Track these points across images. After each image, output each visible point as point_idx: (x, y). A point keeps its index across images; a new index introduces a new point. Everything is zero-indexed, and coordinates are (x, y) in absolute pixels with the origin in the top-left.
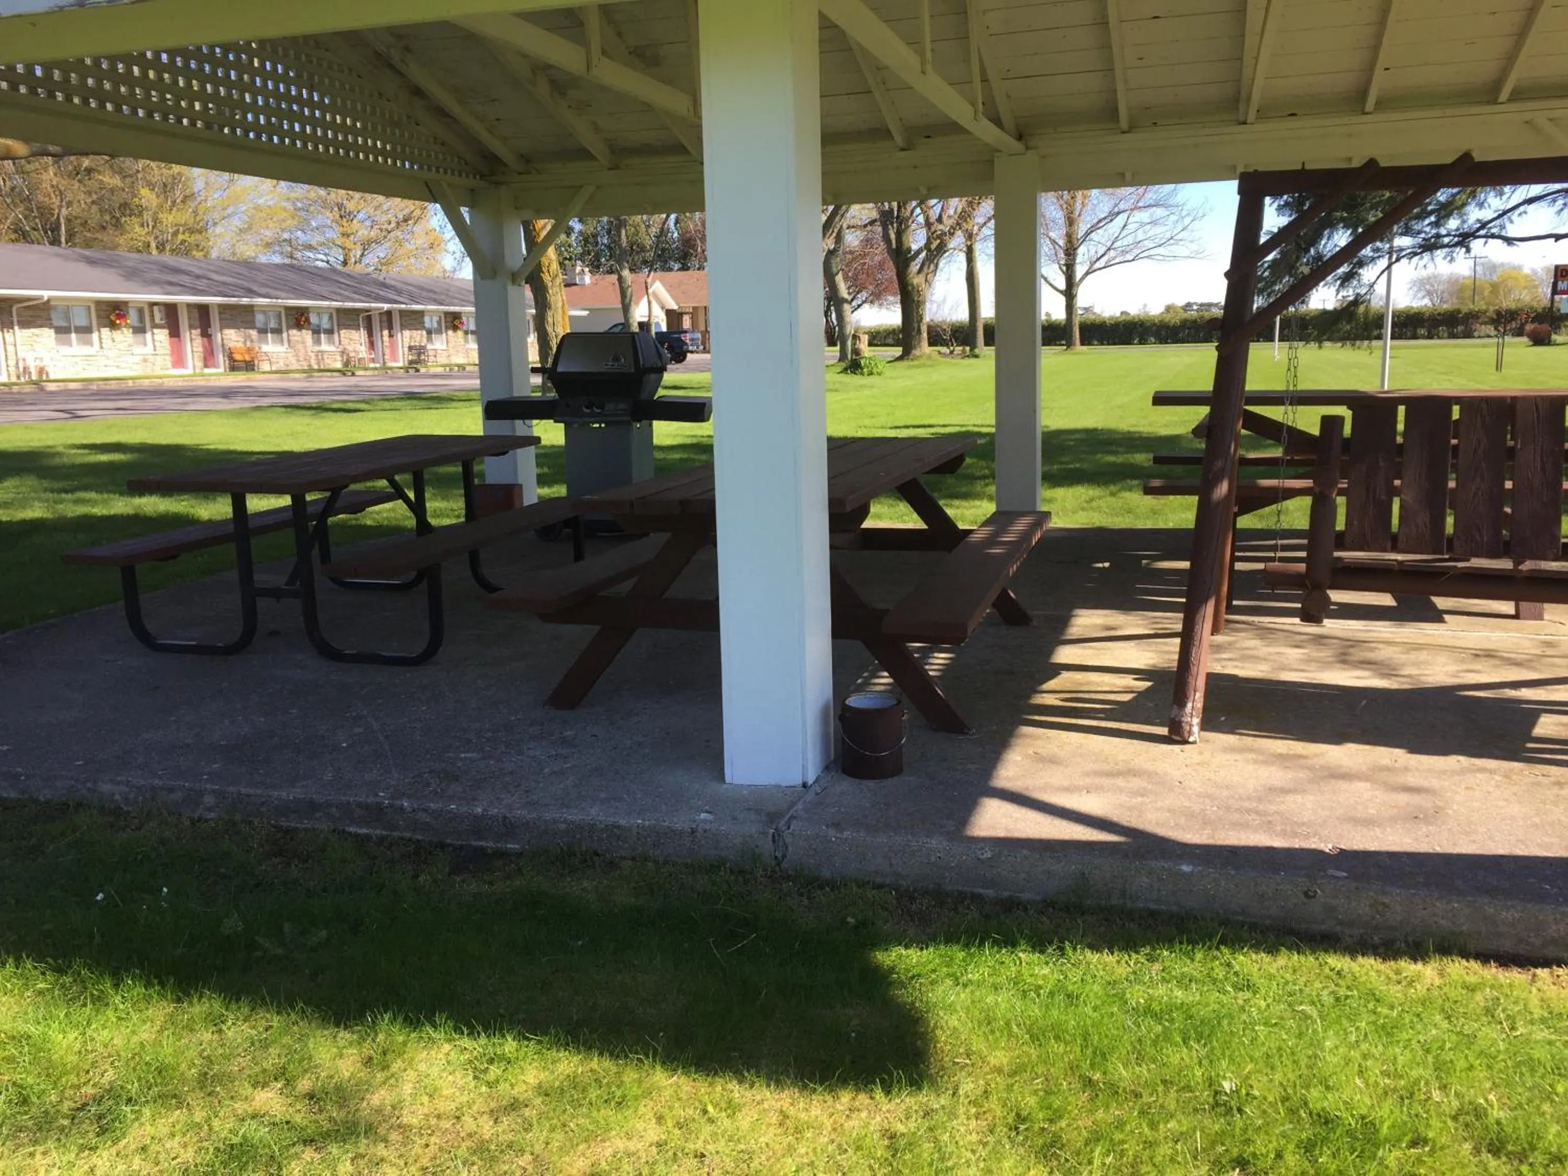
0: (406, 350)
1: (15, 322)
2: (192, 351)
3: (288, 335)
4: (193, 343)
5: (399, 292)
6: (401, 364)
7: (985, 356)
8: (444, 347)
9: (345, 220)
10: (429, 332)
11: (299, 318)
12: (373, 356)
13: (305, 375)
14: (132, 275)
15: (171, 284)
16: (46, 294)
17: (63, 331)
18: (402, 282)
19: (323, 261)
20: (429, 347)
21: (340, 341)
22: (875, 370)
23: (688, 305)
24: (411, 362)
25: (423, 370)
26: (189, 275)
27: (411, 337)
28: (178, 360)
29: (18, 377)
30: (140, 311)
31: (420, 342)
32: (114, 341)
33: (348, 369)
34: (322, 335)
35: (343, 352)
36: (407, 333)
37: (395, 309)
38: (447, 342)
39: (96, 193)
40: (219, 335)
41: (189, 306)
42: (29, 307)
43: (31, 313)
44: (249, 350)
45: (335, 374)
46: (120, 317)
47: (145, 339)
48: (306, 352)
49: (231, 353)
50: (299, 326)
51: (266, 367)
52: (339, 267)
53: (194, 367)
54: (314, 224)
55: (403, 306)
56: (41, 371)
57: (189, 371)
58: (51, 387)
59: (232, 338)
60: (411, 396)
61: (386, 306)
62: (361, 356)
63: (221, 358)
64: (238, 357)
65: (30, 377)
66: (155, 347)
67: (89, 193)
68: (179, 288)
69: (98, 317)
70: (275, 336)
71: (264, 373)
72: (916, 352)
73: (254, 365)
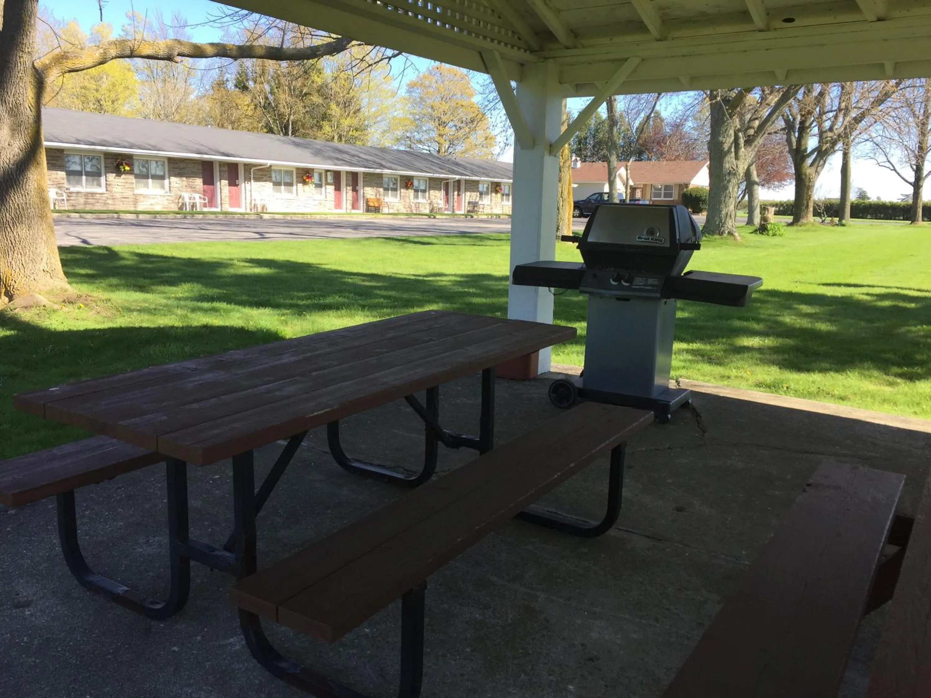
0: (467, 204)
1: (252, 178)
2: (346, 200)
3: (401, 192)
4: (347, 194)
5: (465, 168)
6: (462, 212)
7: (850, 226)
8: (489, 203)
9: (441, 127)
10: (481, 194)
11: (407, 182)
12: (447, 207)
13: (407, 217)
14: (318, 153)
15: (338, 159)
16: (269, 162)
17: (277, 184)
18: (469, 163)
19: (427, 150)
20: (480, 203)
21: (429, 197)
22: (778, 233)
23: (641, 183)
24: (469, 211)
25: (475, 217)
26: (349, 155)
27: (470, 196)
28: (338, 204)
29: (251, 210)
30: (320, 175)
31: (476, 199)
32: (304, 191)
33: (432, 214)
34: (420, 193)
35: (430, 204)
36: (468, 194)
37: (463, 179)
38: (491, 200)
39: (309, 107)
40: (362, 190)
41: (347, 172)
42: (260, 170)
43: (261, 173)
44: (378, 200)
45: (424, 217)
46: (308, 177)
47: (321, 191)
48: (410, 202)
49: (368, 201)
50: (407, 187)
51: (385, 210)
52: (435, 154)
53: (346, 208)
54: (424, 129)
55: (468, 177)
56: (263, 207)
57: (343, 211)
58: (266, 216)
59: (370, 192)
60: (463, 235)
61: (457, 177)
62: (440, 206)
63: (362, 204)
64: (371, 204)
65: (257, 210)
66: (326, 196)
67: (305, 107)
68: (342, 162)
69: (297, 177)
70: (393, 192)
71: (384, 214)
72: (804, 221)
73: (379, 209)
